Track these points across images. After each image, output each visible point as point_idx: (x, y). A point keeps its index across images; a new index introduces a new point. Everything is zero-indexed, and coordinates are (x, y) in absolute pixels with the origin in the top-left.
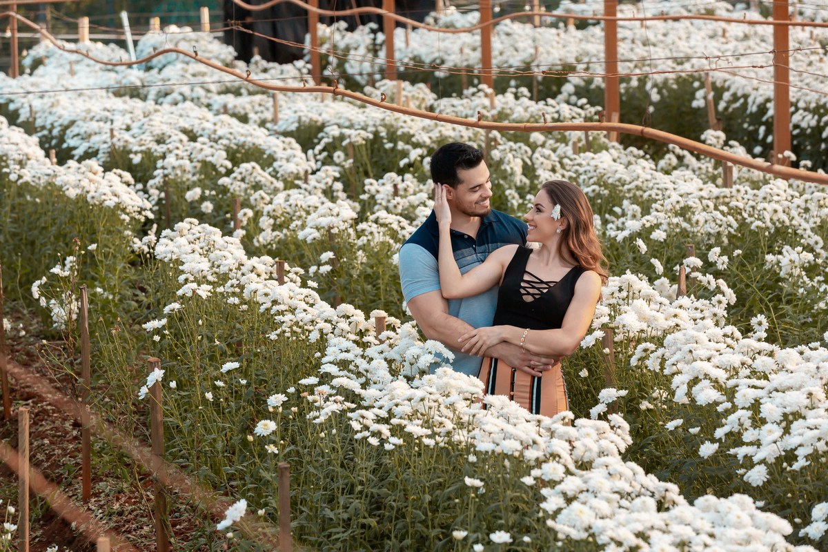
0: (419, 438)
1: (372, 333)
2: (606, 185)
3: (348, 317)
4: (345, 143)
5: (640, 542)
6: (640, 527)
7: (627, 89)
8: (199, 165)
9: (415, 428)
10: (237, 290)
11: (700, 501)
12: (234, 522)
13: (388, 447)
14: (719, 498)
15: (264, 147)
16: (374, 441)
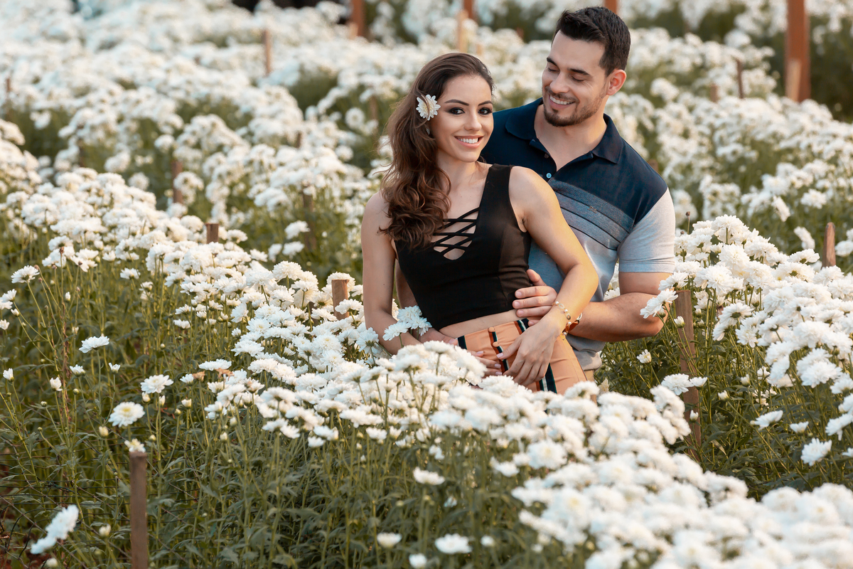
0: (363, 427)
1: (329, 307)
2: (754, 145)
3: (292, 282)
4: (365, 96)
5: (663, 545)
6: (664, 524)
7: (826, 37)
8: (134, 126)
9: (360, 416)
10: (135, 256)
11: (772, 497)
12: (59, 540)
13: (314, 442)
14: (800, 491)
15: (237, 101)
16: (292, 432)
